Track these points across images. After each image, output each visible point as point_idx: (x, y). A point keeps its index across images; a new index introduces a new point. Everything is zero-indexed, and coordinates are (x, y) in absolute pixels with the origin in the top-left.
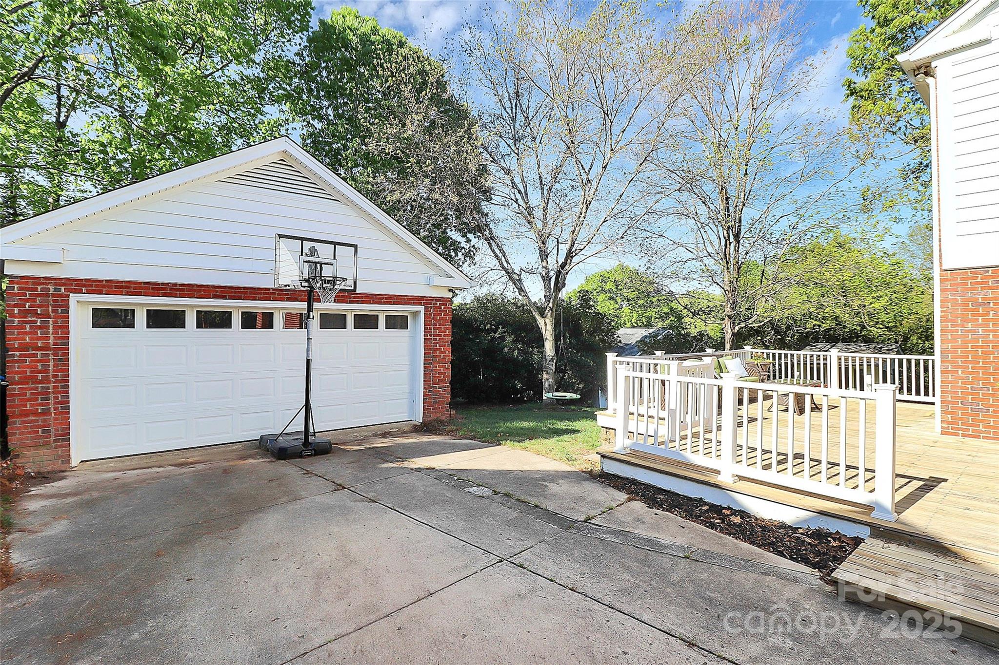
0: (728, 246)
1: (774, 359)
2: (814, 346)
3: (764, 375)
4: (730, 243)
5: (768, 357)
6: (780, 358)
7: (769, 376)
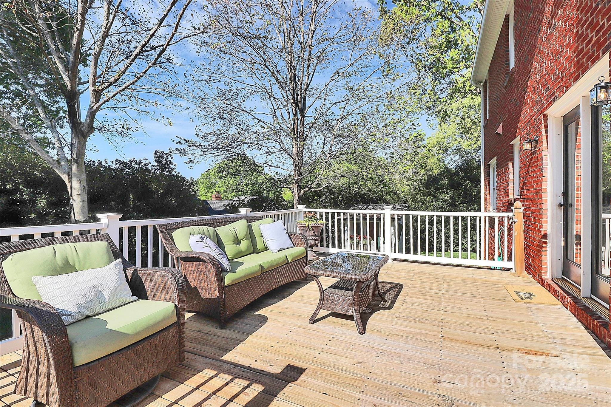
0: (296, 121)
1: (327, 219)
2: (356, 206)
3: (316, 240)
4: (298, 119)
5: (321, 218)
6: (333, 218)
7: (322, 240)
